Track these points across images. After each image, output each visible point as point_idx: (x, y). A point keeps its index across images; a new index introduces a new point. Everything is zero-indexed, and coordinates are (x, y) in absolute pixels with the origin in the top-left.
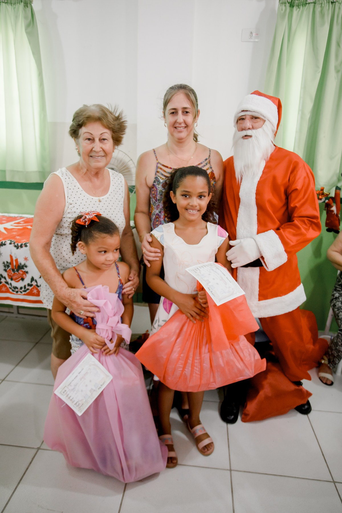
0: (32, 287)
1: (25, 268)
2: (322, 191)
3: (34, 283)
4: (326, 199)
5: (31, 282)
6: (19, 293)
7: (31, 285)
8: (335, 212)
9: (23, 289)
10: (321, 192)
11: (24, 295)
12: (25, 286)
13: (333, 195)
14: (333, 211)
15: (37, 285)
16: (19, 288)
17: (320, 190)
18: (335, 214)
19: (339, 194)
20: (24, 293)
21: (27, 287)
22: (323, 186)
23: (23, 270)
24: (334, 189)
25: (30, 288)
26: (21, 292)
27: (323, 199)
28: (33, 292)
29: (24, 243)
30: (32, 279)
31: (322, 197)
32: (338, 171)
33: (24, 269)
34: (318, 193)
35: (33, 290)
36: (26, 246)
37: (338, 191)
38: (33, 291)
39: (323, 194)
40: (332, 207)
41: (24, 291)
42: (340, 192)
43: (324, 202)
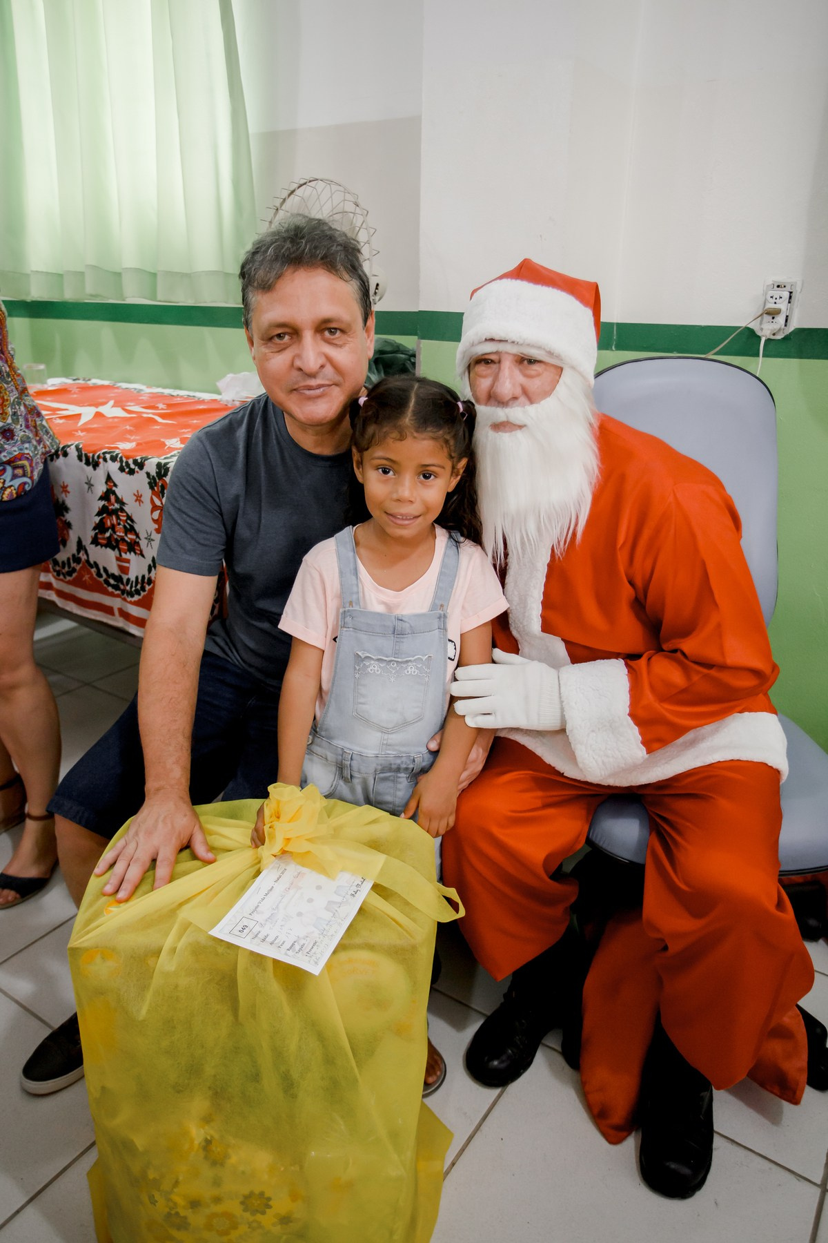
0: (81, 565)
1: (65, 513)
3: (83, 556)
5: (79, 551)
6: (62, 577)
7: (77, 560)
9: (66, 569)
11: (69, 583)
12: (69, 559)
15: (88, 561)
16: (60, 564)
20: (68, 578)
21: (73, 565)
23: (62, 518)
25: (78, 568)
26: (63, 574)
28: (84, 579)
29: (61, 446)
30: (80, 546)
33: (64, 516)
35: (83, 572)
36: (65, 454)
38: (83, 576)
41: (70, 574)
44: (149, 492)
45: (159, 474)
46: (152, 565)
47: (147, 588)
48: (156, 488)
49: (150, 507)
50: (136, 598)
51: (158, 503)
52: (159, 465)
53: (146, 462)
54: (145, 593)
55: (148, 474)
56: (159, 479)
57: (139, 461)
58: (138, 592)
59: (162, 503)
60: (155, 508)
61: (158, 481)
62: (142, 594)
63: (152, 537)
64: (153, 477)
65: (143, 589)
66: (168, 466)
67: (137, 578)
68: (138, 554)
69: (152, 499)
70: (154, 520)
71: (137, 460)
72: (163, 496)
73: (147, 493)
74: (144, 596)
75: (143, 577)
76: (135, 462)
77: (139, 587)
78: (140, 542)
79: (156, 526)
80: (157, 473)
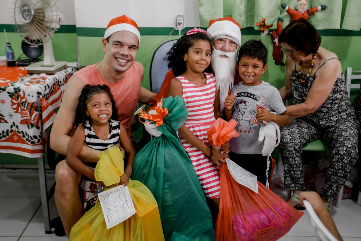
2: (264, 23)
4: (269, 31)
8: (277, 44)
10: (262, 24)
13: (275, 27)
14: (275, 43)
17: (262, 22)
18: (276, 46)
19: (281, 26)
22: (265, 18)
24: (277, 21)
27: (266, 32)
31: (264, 29)
32: (280, 3)
34: (259, 24)
37: (280, 23)
39: (264, 25)
40: (275, 38)
42: (282, 24)
43: (268, 34)
44: (10, 99)
45: (16, 92)
46: (13, 125)
47: (10, 134)
48: (14, 97)
49: (11, 104)
50: (4, 139)
51: (15, 102)
52: (15, 89)
53: (7, 88)
54: (9, 136)
55: (9, 93)
56: (16, 93)
57: (3, 87)
58: (5, 136)
59: (18, 102)
60: (13, 104)
61: (15, 94)
62: (7, 136)
63: (12, 115)
64: (13, 93)
65: (8, 134)
66: (20, 88)
67: (3, 132)
68: (3, 122)
69: (12, 102)
70: (14, 109)
71: (2, 88)
72: (18, 99)
73: (8, 99)
74: (8, 137)
75: (8, 130)
76: (1, 89)
77: (5, 134)
78: (4, 118)
79: (15, 110)
80: (15, 92)
